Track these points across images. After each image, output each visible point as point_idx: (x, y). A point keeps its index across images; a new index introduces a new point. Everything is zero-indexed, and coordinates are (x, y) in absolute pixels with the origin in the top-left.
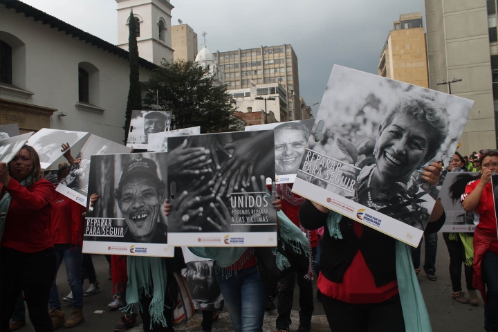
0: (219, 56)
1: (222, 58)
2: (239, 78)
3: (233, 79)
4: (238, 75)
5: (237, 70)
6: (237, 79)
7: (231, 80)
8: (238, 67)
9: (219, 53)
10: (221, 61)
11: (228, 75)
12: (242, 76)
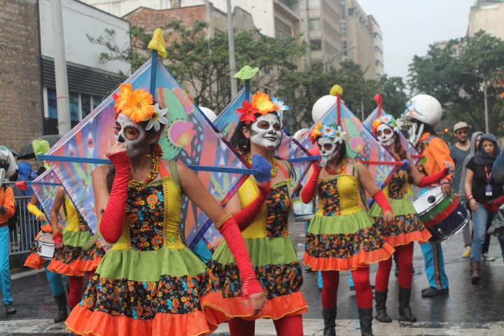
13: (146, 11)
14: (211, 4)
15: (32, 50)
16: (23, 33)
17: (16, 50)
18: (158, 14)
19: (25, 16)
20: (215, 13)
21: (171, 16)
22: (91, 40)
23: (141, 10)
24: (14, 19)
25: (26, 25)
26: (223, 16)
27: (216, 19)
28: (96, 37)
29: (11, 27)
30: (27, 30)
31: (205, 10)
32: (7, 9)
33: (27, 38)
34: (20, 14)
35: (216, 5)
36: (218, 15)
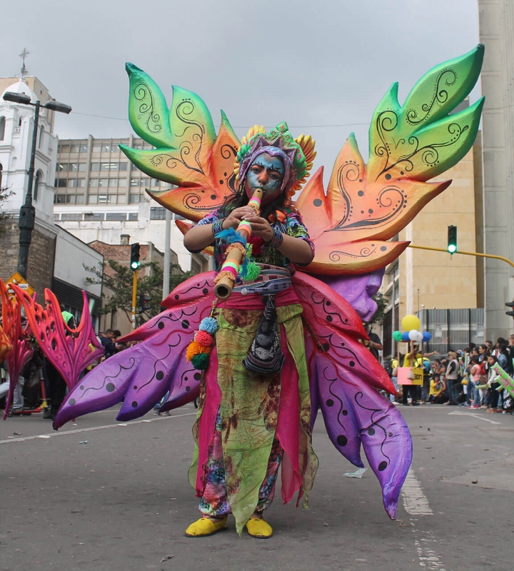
0: (92, 146)
1: (97, 149)
2: (126, 191)
3: (114, 191)
4: (124, 183)
5: (123, 174)
6: (121, 191)
7: (111, 191)
8: (125, 169)
9: (93, 139)
10: (94, 155)
11: (104, 183)
12: (131, 186)
13: (100, 244)
14: (153, 245)
15: (48, 272)
16: (45, 259)
17: (40, 271)
18: (109, 248)
19: (47, 248)
20: (155, 252)
21: (120, 250)
22: (87, 268)
23: (96, 243)
24: (41, 249)
25: (48, 254)
26: (160, 256)
27: (155, 257)
28: (91, 267)
29: (39, 254)
30: (47, 258)
31: (148, 249)
32: (38, 242)
33: (47, 263)
34: (45, 246)
35: (155, 246)
36: (156, 254)
